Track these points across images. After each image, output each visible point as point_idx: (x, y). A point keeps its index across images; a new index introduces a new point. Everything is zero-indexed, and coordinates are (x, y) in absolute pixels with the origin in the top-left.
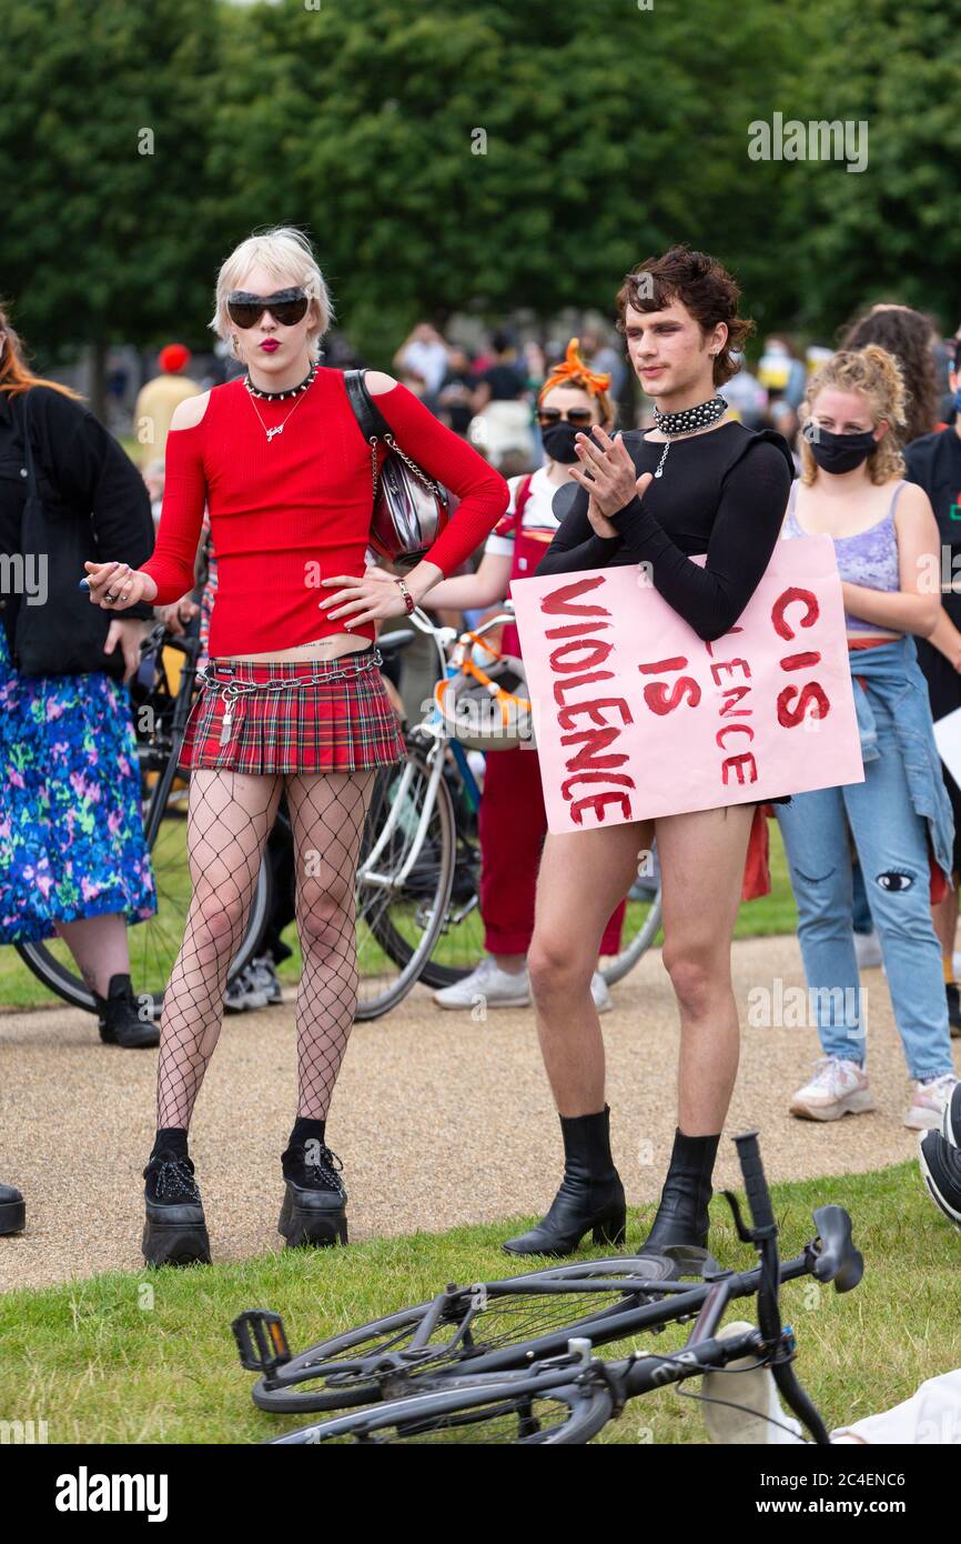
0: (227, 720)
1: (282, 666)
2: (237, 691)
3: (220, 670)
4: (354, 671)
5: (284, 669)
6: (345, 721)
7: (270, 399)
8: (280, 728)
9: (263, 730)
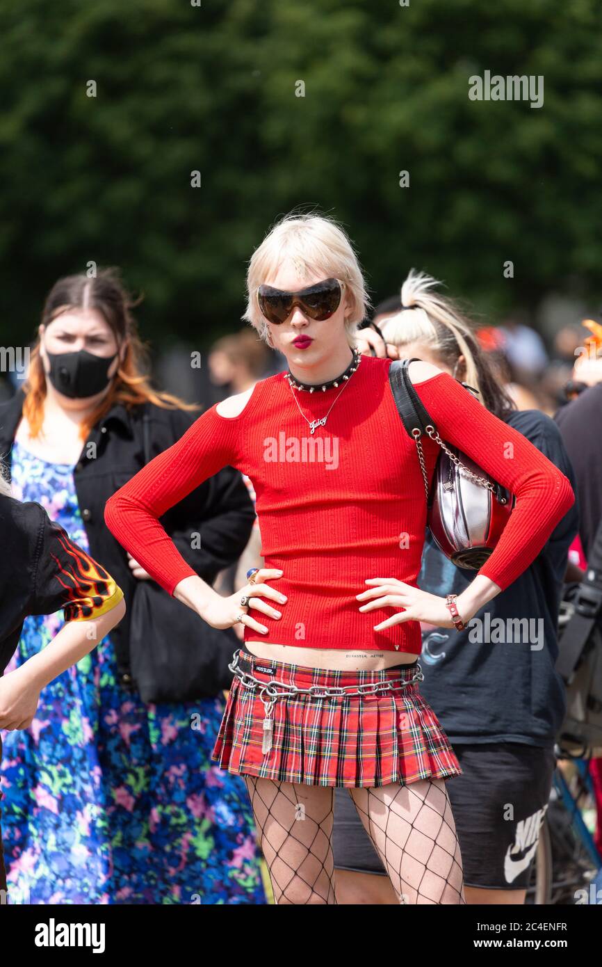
0: (267, 725)
1: (327, 673)
2: (276, 694)
3: (258, 668)
4: (400, 684)
5: (329, 676)
6: (391, 731)
7: (311, 391)
8: (320, 737)
9: (302, 738)
